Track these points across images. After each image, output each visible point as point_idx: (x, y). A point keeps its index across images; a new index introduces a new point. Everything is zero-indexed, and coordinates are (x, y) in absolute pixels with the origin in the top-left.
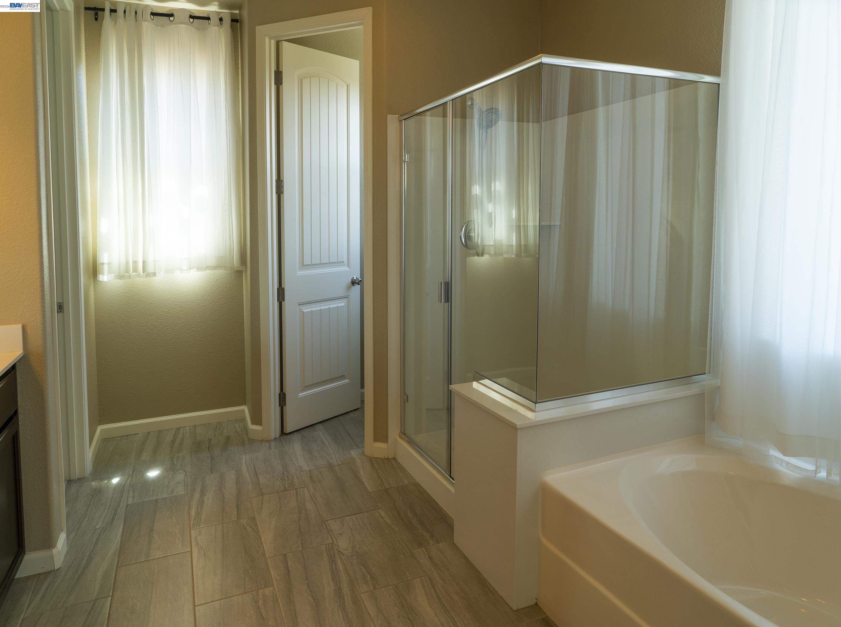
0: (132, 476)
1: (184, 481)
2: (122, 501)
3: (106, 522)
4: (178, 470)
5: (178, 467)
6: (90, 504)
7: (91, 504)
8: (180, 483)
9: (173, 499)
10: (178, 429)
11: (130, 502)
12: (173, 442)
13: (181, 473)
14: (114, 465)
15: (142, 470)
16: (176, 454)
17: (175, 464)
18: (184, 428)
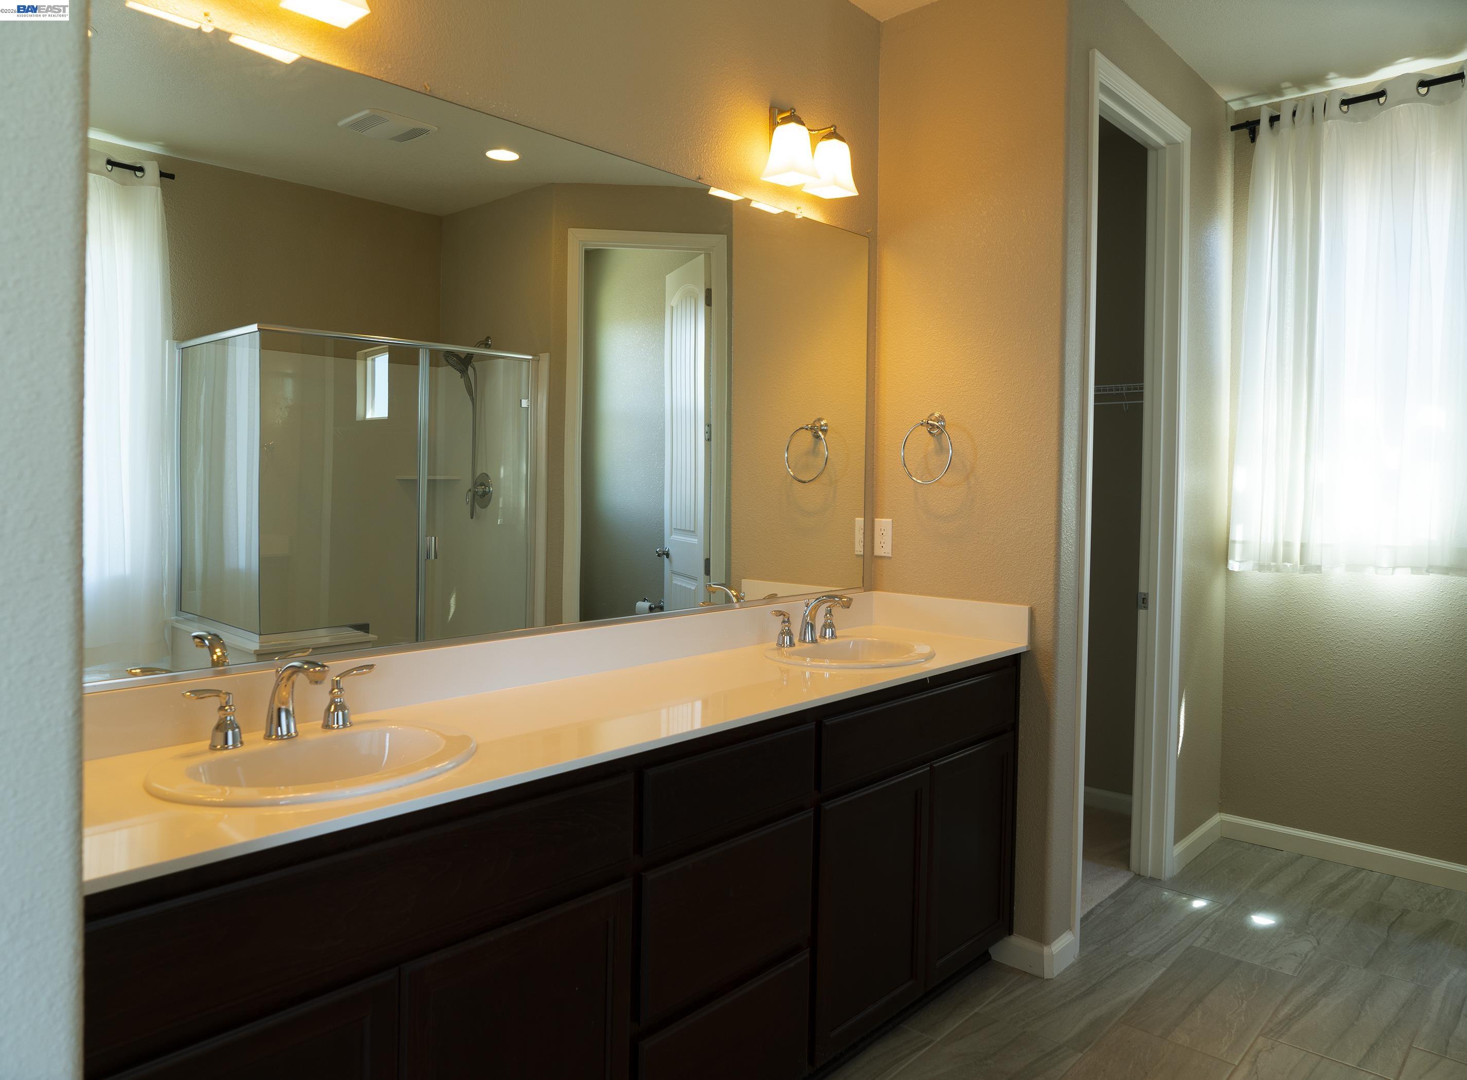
0: (1227, 908)
1: (1306, 956)
2: (1188, 937)
3: (1146, 954)
4: (1308, 934)
5: (1311, 929)
6: (1142, 919)
7: (1144, 919)
8: (1296, 955)
9: (1266, 974)
10: (1359, 870)
11: (1198, 944)
12: (1333, 887)
13: (1309, 941)
14: (1212, 881)
15: (1249, 907)
16: (1324, 909)
17: (1309, 923)
18: (1370, 873)
